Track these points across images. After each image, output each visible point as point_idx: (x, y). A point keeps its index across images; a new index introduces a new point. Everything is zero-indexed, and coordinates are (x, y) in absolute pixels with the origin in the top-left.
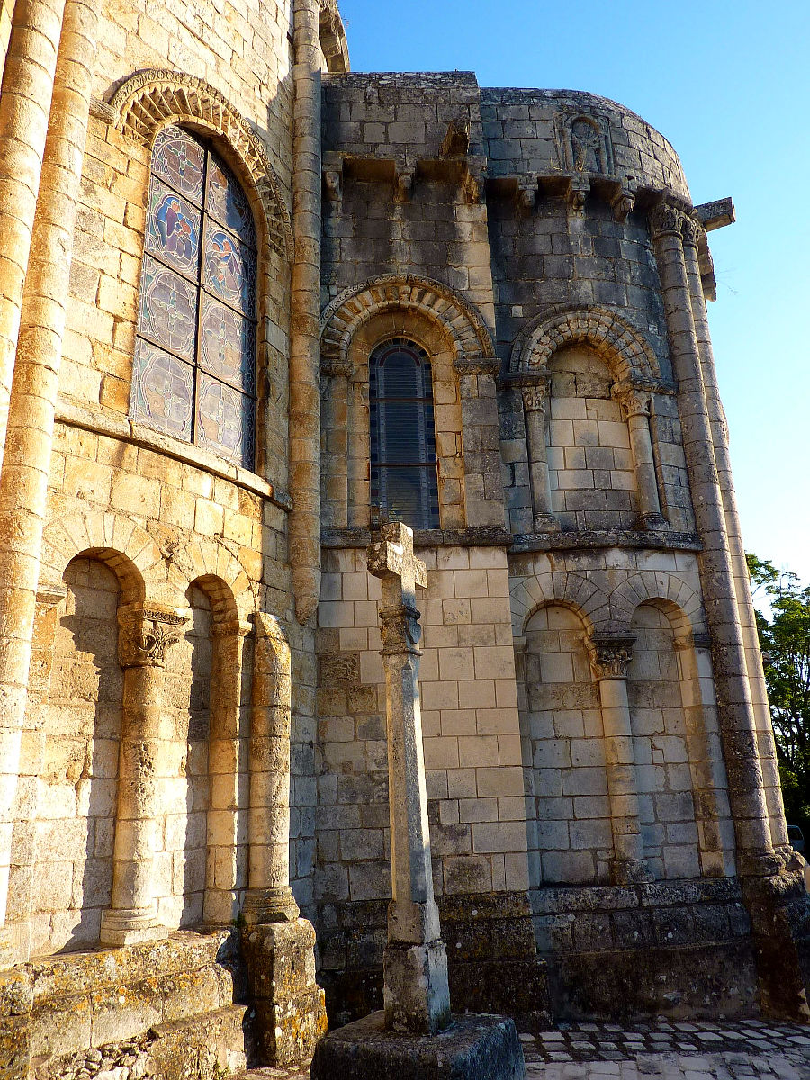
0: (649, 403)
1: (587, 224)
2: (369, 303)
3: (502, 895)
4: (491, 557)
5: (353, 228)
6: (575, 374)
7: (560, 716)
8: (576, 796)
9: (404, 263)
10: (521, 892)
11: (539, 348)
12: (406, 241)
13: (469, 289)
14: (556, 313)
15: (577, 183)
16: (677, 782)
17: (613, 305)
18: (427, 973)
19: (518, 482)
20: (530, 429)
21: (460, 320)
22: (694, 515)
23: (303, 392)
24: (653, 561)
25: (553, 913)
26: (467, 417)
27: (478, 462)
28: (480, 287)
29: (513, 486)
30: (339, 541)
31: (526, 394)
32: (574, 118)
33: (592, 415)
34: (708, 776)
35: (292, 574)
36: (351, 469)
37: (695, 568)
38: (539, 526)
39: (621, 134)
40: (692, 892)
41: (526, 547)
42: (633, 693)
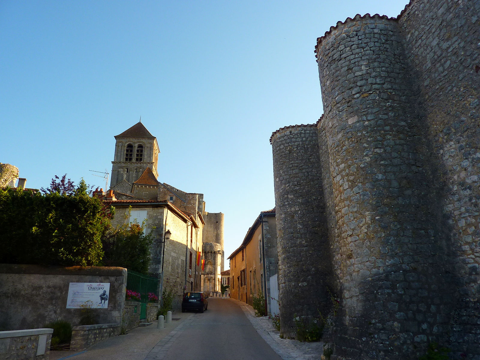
42: (210, 282)
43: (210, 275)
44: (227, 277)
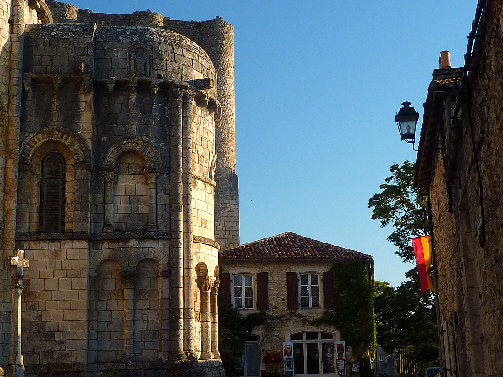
0: (156, 178)
1: (138, 99)
2: (41, 139)
3: (75, 364)
4: (81, 244)
5: (36, 105)
6: (129, 164)
7: (109, 302)
8: (111, 332)
9: (56, 121)
10: (82, 363)
11: (112, 155)
12: (57, 111)
13: (82, 133)
14: (120, 140)
15: (132, 83)
16: (151, 326)
17: (145, 136)
18: (16, 371)
19: (98, 212)
20: (106, 189)
21: (77, 146)
22: (170, 224)
23: (10, 182)
24: (148, 244)
25: (96, 371)
26: (77, 187)
27: (79, 206)
28: (86, 132)
29: (97, 213)
30: (23, 238)
31: (105, 175)
32: (136, 48)
33: (134, 182)
34: (162, 324)
35: (3, 252)
36: (31, 208)
37: (168, 246)
38: (105, 230)
39: (158, 53)
40: (147, 365)
41: (98, 238)
42: (138, 294)
43: (134, 243)
44: (255, 271)
